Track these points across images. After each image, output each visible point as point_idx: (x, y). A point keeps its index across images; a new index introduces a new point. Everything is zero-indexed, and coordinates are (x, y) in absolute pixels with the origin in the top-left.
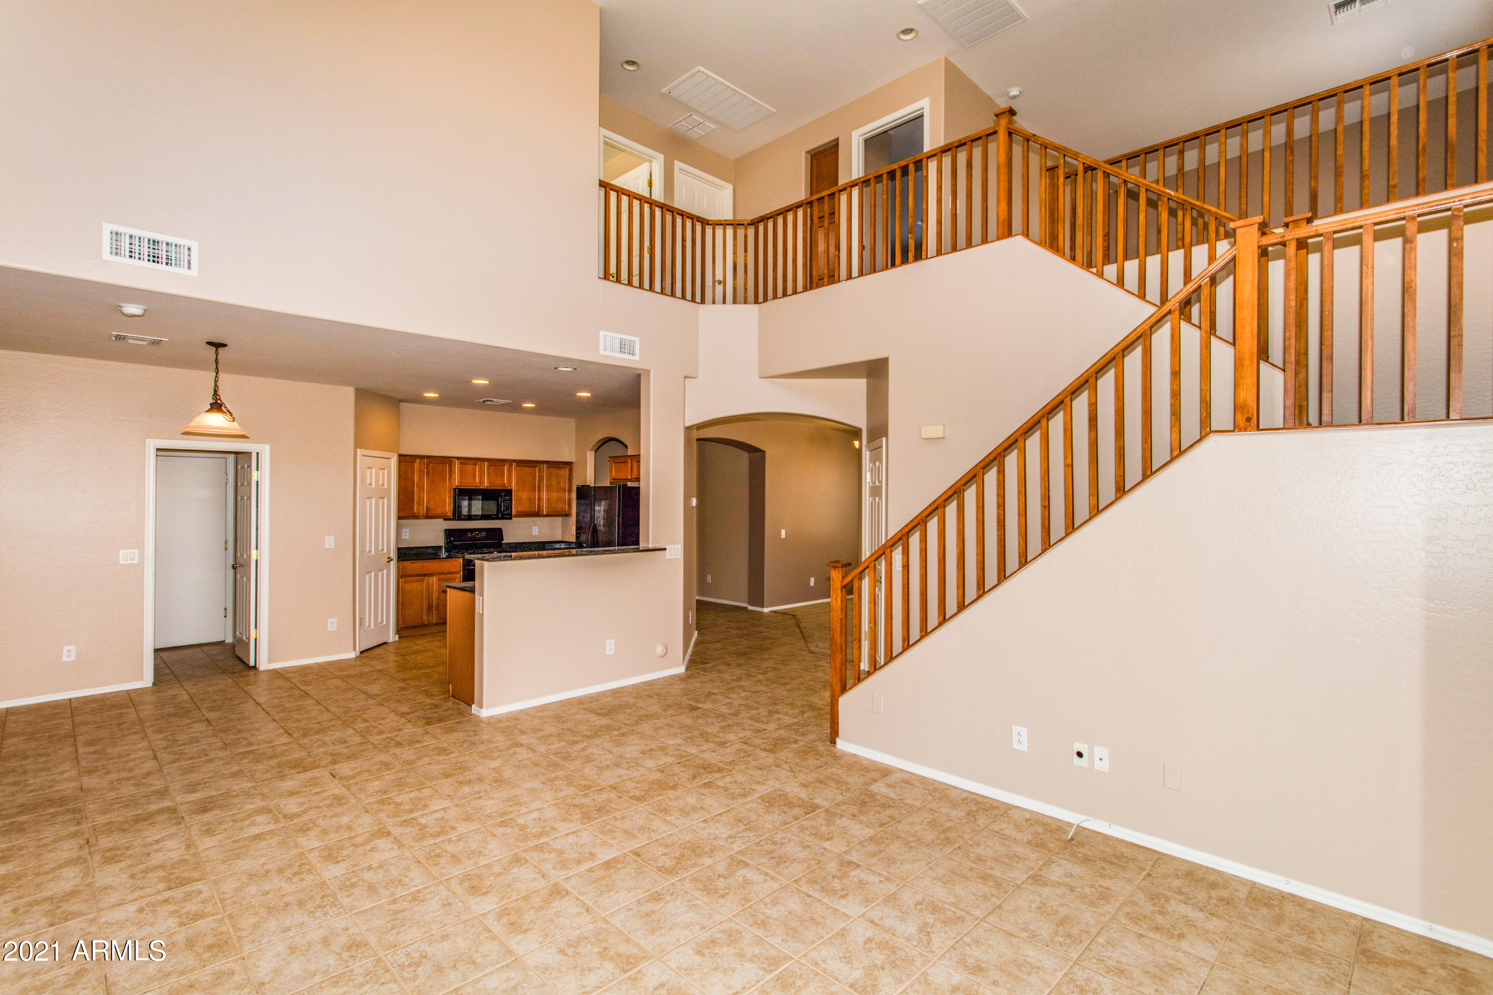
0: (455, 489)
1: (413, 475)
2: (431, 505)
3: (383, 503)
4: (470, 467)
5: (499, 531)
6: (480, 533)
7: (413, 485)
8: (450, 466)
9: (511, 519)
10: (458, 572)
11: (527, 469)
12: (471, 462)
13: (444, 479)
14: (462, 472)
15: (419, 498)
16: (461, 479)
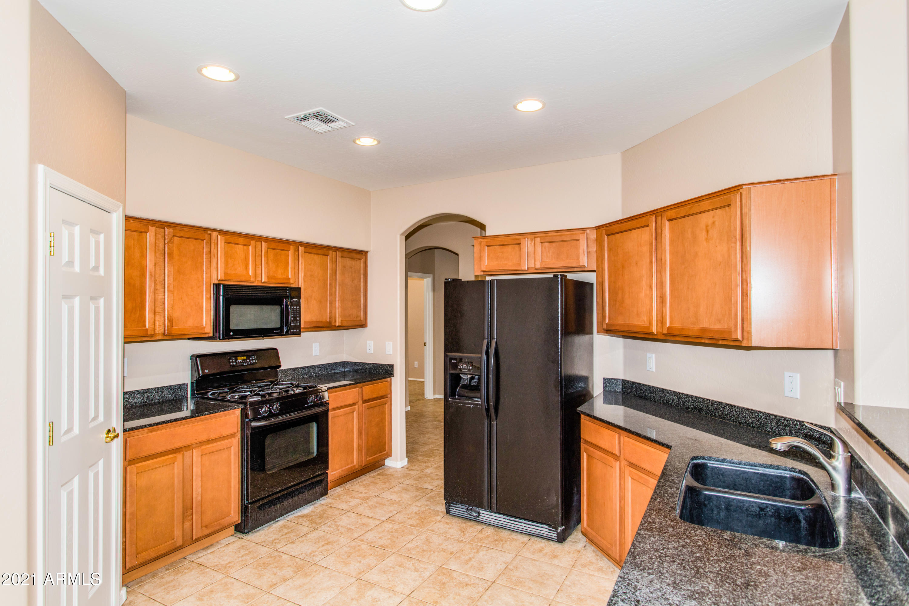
0: (217, 286)
1: (143, 256)
2: (176, 315)
3: (97, 309)
4: (239, 249)
5: (274, 352)
6: (248, 357)
7: (143, 275)
8: (209, 243)
9: (299, 334)
10: (233, 435)
11: (317, 258)
12: (241, 240)
13: (198, 267)
14: (228, 256)
15: (155, 302)
16: (226, 269)
